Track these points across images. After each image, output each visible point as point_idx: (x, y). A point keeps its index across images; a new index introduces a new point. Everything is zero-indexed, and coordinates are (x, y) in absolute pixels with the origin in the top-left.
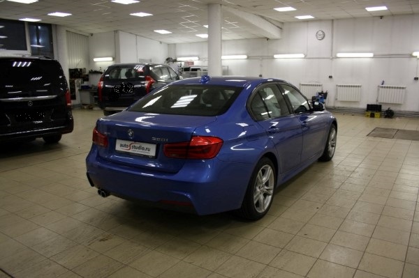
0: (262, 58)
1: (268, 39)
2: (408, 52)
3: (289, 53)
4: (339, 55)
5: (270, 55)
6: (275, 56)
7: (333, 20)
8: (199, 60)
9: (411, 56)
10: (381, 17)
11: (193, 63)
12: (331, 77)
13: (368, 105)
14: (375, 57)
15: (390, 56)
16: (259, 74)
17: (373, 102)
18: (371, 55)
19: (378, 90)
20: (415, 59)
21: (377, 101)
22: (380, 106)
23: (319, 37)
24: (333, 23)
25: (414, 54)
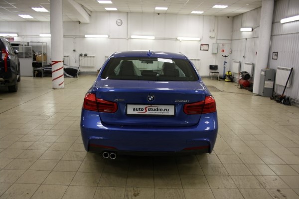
0: (75, 37)
1: (80, 22)
2: (174, 37)
3: (96, 34)
4: (132, 37)
5: (82, 35)
6: (86, 36)
7: (127, 13)
8: (18, 36)
9: (177, 39)
10: (159, 14)
11: (13, 39)
14: (156, 39)
15: (164, 39)
16: (73, 49)
18: (154, 38)
20: (179, 41)
23: (118, 23)
24: (127, 15)
25: (178, 38)
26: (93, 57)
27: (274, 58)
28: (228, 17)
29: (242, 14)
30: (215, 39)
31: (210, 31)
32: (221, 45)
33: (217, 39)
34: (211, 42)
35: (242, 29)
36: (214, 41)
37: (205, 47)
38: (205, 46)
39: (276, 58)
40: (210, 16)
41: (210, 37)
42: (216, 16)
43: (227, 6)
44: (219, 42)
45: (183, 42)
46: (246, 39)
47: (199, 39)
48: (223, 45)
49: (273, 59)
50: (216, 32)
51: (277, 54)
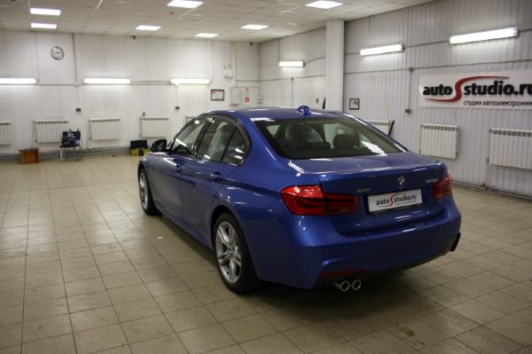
2: (165, 79)
4: (87, 81)
7: (73, 34)
9: (169, 83)
10: (134, 37)
12: (78, 110)
13: (132, 142)
14: (132, 84)
15: (148, 83)
17: (136, 138)
18: (128, 81)
19: (141, 123)
20: (173, 87)
21: (141, 136)
22: (146, 141)
23: (56, 55)
24: (73, 39)
25: (173, 81)
26: (7, 124)
27: (352, 107)
28: (251, 44)
29: (278, 39)
30: (234, 80)
31: (225, 68)
32: (243, 90)
33: (237, 81)
34: (226, 86)
35: (281, 64)
36: (233, 83)
37: (219, 95)
38: (218, 93)
39: (356, 107)
40: (224, 41)
41: (226, 77)
42: (231, 42)
43: (266, 26)
44: (239, 84)
45: (181, 87)
46: (292, 79)
47: (208, 82)
48: (247, 89)
49: (351, 109)
50: (234, 69)
51: (357, 102)
